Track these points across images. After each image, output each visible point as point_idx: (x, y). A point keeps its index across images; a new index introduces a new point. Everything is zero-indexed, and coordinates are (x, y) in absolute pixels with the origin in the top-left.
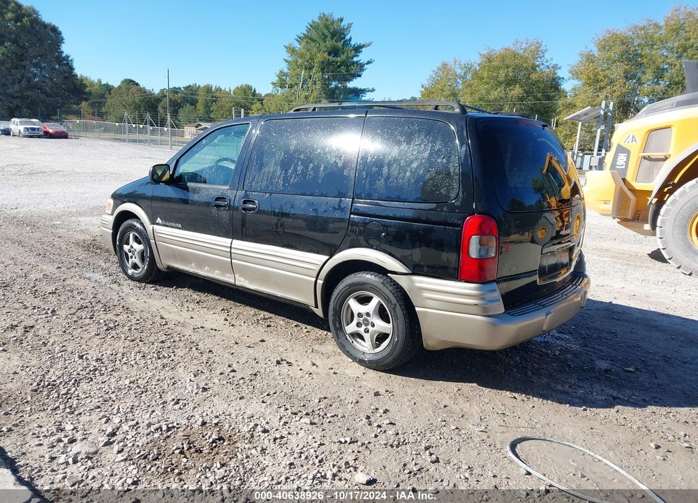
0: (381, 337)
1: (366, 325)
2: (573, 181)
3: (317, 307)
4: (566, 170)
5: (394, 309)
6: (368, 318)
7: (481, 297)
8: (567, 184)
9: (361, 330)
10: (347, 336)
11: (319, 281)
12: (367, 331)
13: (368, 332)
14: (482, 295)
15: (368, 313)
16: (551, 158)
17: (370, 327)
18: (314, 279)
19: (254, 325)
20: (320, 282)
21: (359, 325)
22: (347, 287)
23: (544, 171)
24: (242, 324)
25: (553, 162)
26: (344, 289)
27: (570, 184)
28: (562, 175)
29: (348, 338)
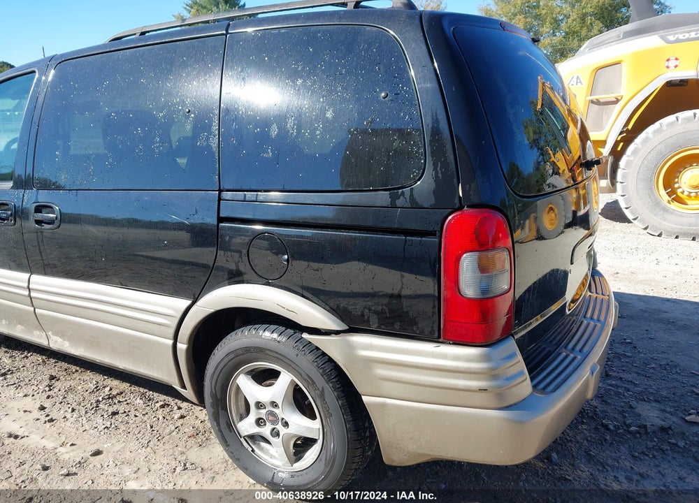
0: (303, 445)
1: (273, 422)
2: (579, 119)
3: (184, 387)
4: (566, 104)
5: (322, 395)
6: (275, 410)
7: (492, 374)
8: (571, 125)
9: (266, 431)
10: (242, 440)
11: (179, 345)
12: (275, 433)
13: (278, 434)
14: (493, 369)
15: (273, 402)
16: (543, 84)
17: (279, 427)
18: (171, 342)
19: (89, 415)
20: (182, 347)
21: (259, 422)
22: (232, 356)
23: (539, 107)
24: (69, 415)
25: (548, 90)
26: (226, 360)
27: (576, 125)
28: (561, 110)
29: (245, 444)
